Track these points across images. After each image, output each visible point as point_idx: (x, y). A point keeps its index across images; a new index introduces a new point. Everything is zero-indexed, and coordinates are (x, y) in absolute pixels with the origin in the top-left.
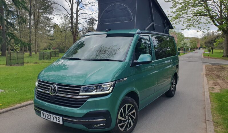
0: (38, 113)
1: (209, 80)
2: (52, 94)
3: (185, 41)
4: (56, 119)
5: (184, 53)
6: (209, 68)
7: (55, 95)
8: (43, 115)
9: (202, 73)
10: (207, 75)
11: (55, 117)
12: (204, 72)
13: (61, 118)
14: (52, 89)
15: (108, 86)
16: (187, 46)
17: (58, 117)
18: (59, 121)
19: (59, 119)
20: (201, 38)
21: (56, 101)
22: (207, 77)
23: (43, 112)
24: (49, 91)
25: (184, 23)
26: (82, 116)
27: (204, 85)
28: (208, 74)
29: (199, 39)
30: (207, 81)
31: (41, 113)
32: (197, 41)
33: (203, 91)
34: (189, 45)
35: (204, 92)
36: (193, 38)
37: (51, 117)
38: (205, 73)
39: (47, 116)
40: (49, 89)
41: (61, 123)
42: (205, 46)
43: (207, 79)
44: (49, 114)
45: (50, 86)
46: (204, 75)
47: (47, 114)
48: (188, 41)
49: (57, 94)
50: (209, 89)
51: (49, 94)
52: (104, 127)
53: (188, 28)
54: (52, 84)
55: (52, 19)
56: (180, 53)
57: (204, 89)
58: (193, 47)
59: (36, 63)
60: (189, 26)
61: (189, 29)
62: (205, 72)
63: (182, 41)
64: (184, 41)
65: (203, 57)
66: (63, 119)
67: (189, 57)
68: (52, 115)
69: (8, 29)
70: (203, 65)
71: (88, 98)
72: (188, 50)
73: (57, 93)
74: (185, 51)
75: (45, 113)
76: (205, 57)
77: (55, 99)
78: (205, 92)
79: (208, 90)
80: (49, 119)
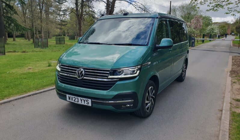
0: (63, 97)
1: (234, 82)
2: (79, 78)
3: (213, 26)
4: (84, 101)
5: (210, 40)
6: (237, 61)
7: (82, 79)
8: (69, 98)
9: (226, 70)
10: (232, 72)
11: (83, 100)
12: (229, 68)
13: (90, 101)
14: (78, 73)
15: (135, 69)
16: (215, 32)
17: (86, 99)
18: (88, 103)
19: (87, 101)
20: (233, 23)
21: (83, 84)
22: (232, 77)
23: (69, 96)
24: (75, 75)
25: (210, 3)
26: (111, 98)
27: (224, 93)
28: (234, 71)
29: (231, 24)
30: (232, 85)
31: (66, 97)
32: (227, 26)
33: (220, 109)
34: (217, 31)
35: (222, 111)
36: (223, 22)
37: (78, 100)
38: (231, 70)
39: (74, 99)
40: (75, 73)
41: (90, 105)
42: (236, 31)
43: (232, 81)
44: (76, 97)
45: (76, 70)
46: (229, 73)
47: (74, 97)
48: (216, 26)
49: (85, 78)
50: (231, 103)
51: (76, 78)
52: (132, 108)
53: (215, 8)
54: (78, 68)
55: (64, 2)
56: (205, 41)
57: (223, 103)
58: (222, 33)
59: (24, 52)
60: (216, 6)
61: (216, 10)
62: (231, 67)
63: (210, 27)
64: (211, 26)
65: (232, 45)
66: (92, 101)
67: (214, 46)
68: (79, 98)
69: (7, 12)
70: (230, 56)
71: (116, 81)
72: (216, 37)
73: (84, 76)
74: (212, 37)
75: (72, 96)
76: (234, 45)
77: (83, 83)
78: (224, 111)
79: (229, 105)
80: (76, 102)
